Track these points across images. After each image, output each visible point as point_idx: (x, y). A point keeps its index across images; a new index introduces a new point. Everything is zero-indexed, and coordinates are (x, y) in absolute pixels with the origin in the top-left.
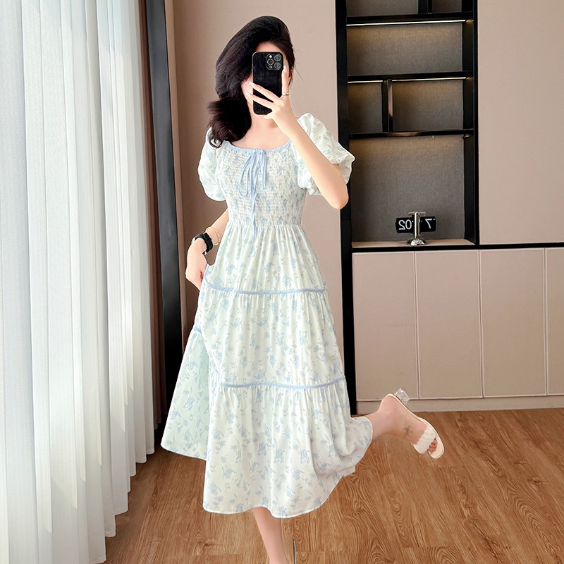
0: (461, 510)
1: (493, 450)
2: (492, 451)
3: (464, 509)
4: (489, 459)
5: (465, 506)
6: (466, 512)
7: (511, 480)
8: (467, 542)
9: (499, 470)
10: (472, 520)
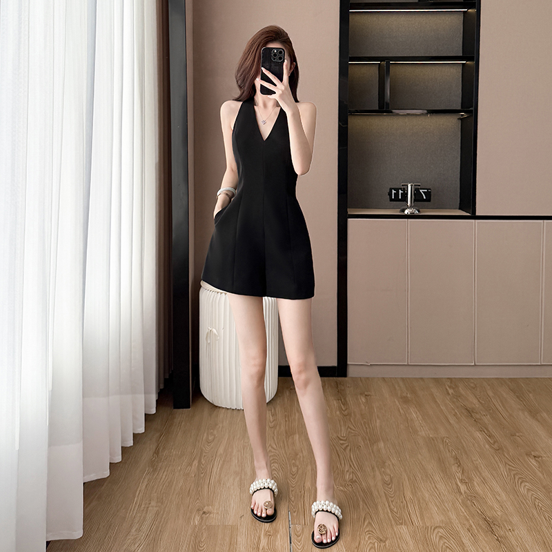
0: (457, 485)
1: (487, 419)
2: (486, 421)
3: (460, 484)
4: (483, 429)
5: (461, 481)
6: (463, 488)
7: (508, 454)
8: (466, 522)
9: (495, 442)
10: (469, 498)
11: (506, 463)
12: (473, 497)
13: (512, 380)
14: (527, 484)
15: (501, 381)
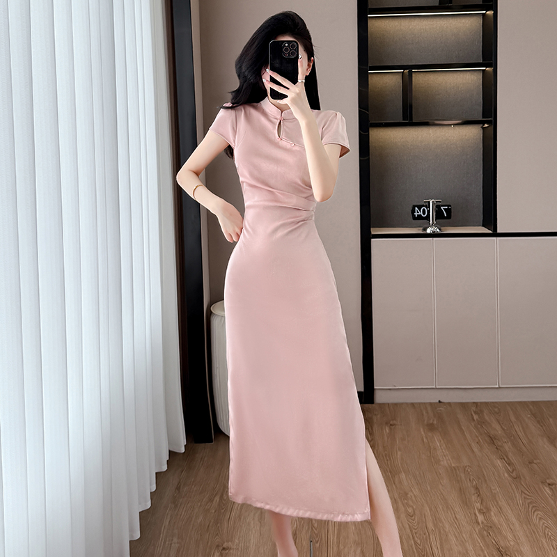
0: (475, 514)
1: (508, 447)
2: (507, 449)
3: (478, 514)
4: (504, 457)
5: (480, 511)
6: (480, 518)
7: (525, 482)
8: (481, 554)
9: (513, 471)
10: (486, 528)
11: (522, 491)
12: (490, 528)
13: (534, 403)
14: (540, 512)
15: (524, 404)
